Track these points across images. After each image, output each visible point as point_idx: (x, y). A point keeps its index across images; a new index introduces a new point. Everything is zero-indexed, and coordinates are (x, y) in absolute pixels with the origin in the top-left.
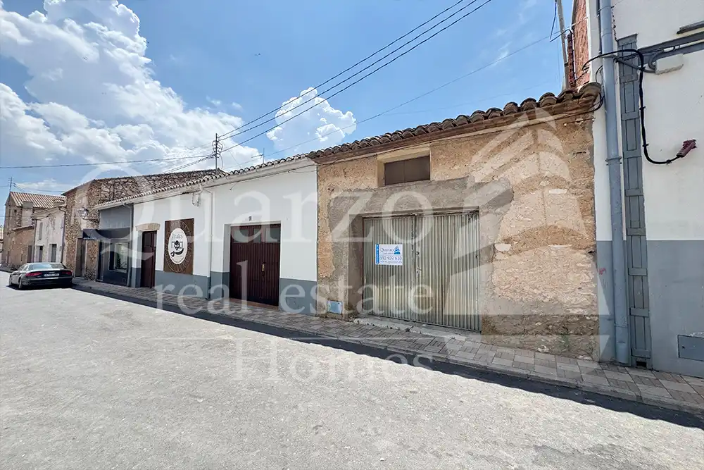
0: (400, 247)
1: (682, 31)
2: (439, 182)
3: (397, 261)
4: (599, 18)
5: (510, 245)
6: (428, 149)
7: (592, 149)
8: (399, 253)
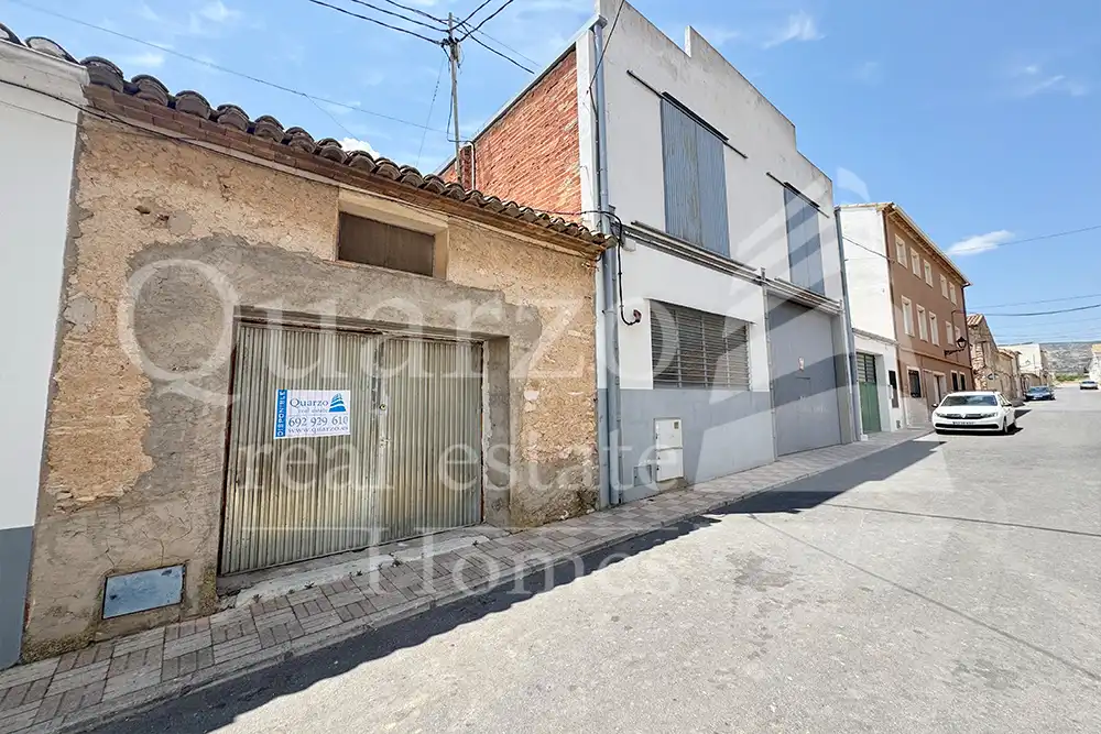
0: (346, 395)
1: (636, 224)
2: (460, 287)
3: (340, 426)
4: (599, 175)
5: (538, 393)
6: (447, 226)
7: (595, 295)
8: (343, 409)
